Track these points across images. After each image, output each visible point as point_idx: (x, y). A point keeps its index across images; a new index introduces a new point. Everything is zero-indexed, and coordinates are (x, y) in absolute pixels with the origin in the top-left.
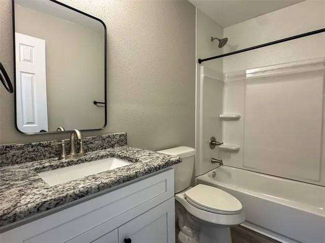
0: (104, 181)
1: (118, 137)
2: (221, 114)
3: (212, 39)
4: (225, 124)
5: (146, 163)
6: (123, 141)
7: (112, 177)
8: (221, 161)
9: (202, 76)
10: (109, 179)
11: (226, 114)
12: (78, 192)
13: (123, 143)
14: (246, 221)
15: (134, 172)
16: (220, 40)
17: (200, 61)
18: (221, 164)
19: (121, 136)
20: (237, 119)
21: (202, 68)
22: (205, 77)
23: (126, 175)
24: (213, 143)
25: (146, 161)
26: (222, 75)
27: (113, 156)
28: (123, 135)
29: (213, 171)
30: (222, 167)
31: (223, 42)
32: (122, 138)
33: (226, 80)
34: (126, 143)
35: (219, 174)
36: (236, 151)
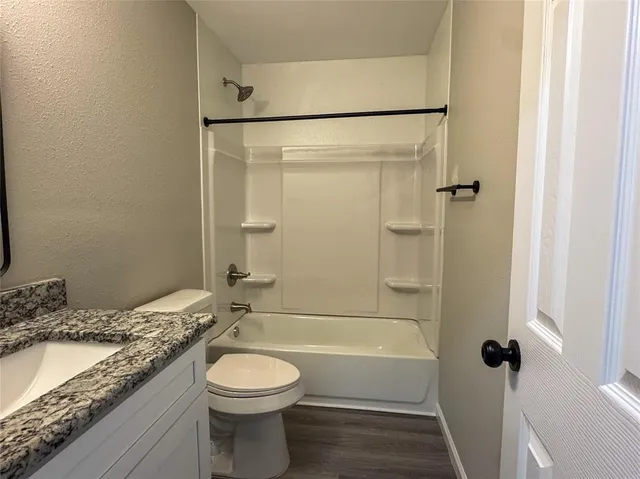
0: (97, 396)
1: (43, 292)
2: (244, 221)
3: (226, 83)
4: (250, 239)
5: (158, 338)
6: (56, 298)
7: (107, 385)
8: (249, 306)
9: (212, 150)
10: (105, 389)
11: (251, 221)
12: (51, 436)
13: (57, 303)
14: (306, 395)
15: (148, 360)
16: (240, 88)
17: (207, 122)
18: (249, 310)
19: (51, 287)
20: (270, 230)
21: (211, 134)
22: (216, 153)
23: (135, 371)
24: (234, 276)
25: (154, 334)
26: (242, 151)
27: (45, 338)
28: (55, 284)
29: (234, 326)
30: (249, 314)
31: (245, 93)
32: (55, 291)
33: (250, 160)
34: (65, 303)
35: (244, 329)
36: (270, 285)
